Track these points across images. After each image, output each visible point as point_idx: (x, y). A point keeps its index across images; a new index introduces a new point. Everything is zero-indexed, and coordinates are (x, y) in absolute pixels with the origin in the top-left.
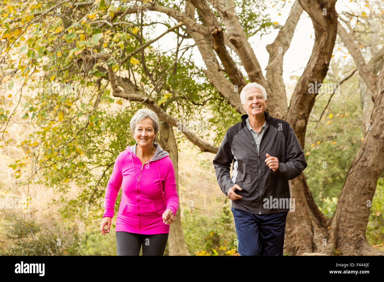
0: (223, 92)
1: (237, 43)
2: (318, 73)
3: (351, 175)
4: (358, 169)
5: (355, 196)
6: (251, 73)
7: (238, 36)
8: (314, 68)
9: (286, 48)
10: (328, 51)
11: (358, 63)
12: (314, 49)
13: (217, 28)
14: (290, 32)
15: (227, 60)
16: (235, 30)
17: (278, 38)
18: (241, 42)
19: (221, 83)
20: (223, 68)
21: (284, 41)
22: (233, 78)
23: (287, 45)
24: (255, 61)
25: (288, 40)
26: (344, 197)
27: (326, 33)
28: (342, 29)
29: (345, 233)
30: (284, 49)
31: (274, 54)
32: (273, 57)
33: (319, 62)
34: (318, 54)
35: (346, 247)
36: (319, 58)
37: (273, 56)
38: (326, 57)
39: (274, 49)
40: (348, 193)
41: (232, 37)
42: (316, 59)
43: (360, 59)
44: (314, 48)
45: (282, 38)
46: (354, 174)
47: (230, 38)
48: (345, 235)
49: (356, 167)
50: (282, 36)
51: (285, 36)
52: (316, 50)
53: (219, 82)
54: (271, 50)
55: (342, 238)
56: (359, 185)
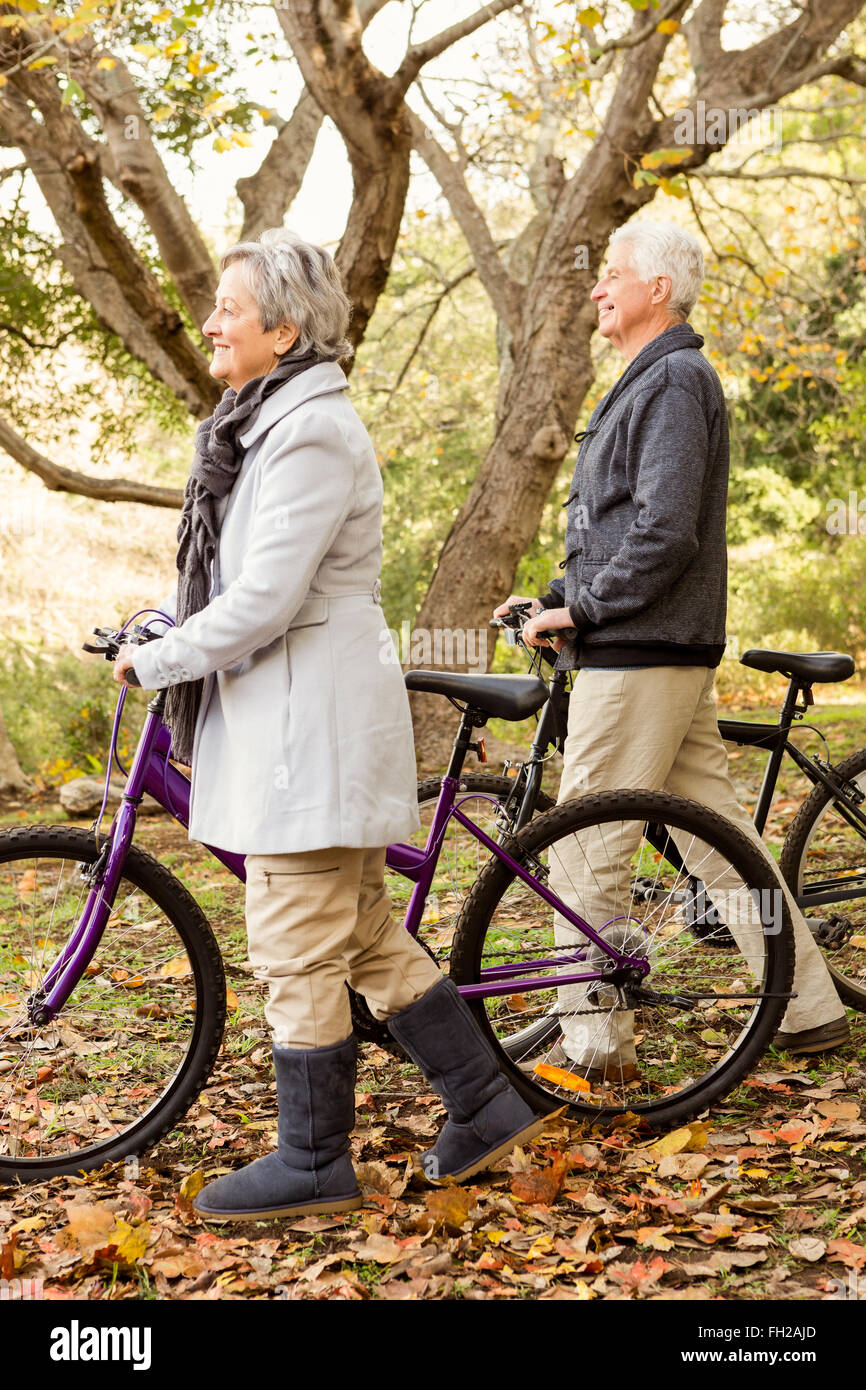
0: (111, 319)
1: (142, 191)
2: (362, 284)
3: (450, 555)
4: (468, 538)
5: (460, 609)
6: (183, 276)
7: (145, 170)
8: (352, 270)
9: (292, 189)
10: (387, 225)
11: (476, 250)
12: (353, 218)
13: (83, 154)
14: (304, 143)
15: (112, 242)
16: (137, 154)
17: (270, 162)
18: (154, 190)
19: (105, 292)
20: (102, 263)
21: (285, 171)
22: (132, 291)
23: (294, 182)
24: (195, 244)
25: (298, 169)
26: (432, 612)
27: (380, 176)
28: (437, 152)
29: (429, 706)
30: (286, 195)
31: (257, 207)
32: (253, 217)
33: (365, 253)
34: (361, 231)
35: (433, 742)
36: (365, 243)
37: (253, 212)
38: (381, 242)
39: (258, 195)
40: (441, 603)
41: (128, 175)
42: (355, 246)
43: (482, 239)
44: (351, 216)
45: (280, 161)
46: (457, 551)
47: (123, 177)
48: (431, 711)
49: (464, 533)
50: (280, 155)
51: (290, 156)
52: (356, 223)
53: (100, 287)
54: (250, 195)
55: (424, 718)
56: (468, 581)
